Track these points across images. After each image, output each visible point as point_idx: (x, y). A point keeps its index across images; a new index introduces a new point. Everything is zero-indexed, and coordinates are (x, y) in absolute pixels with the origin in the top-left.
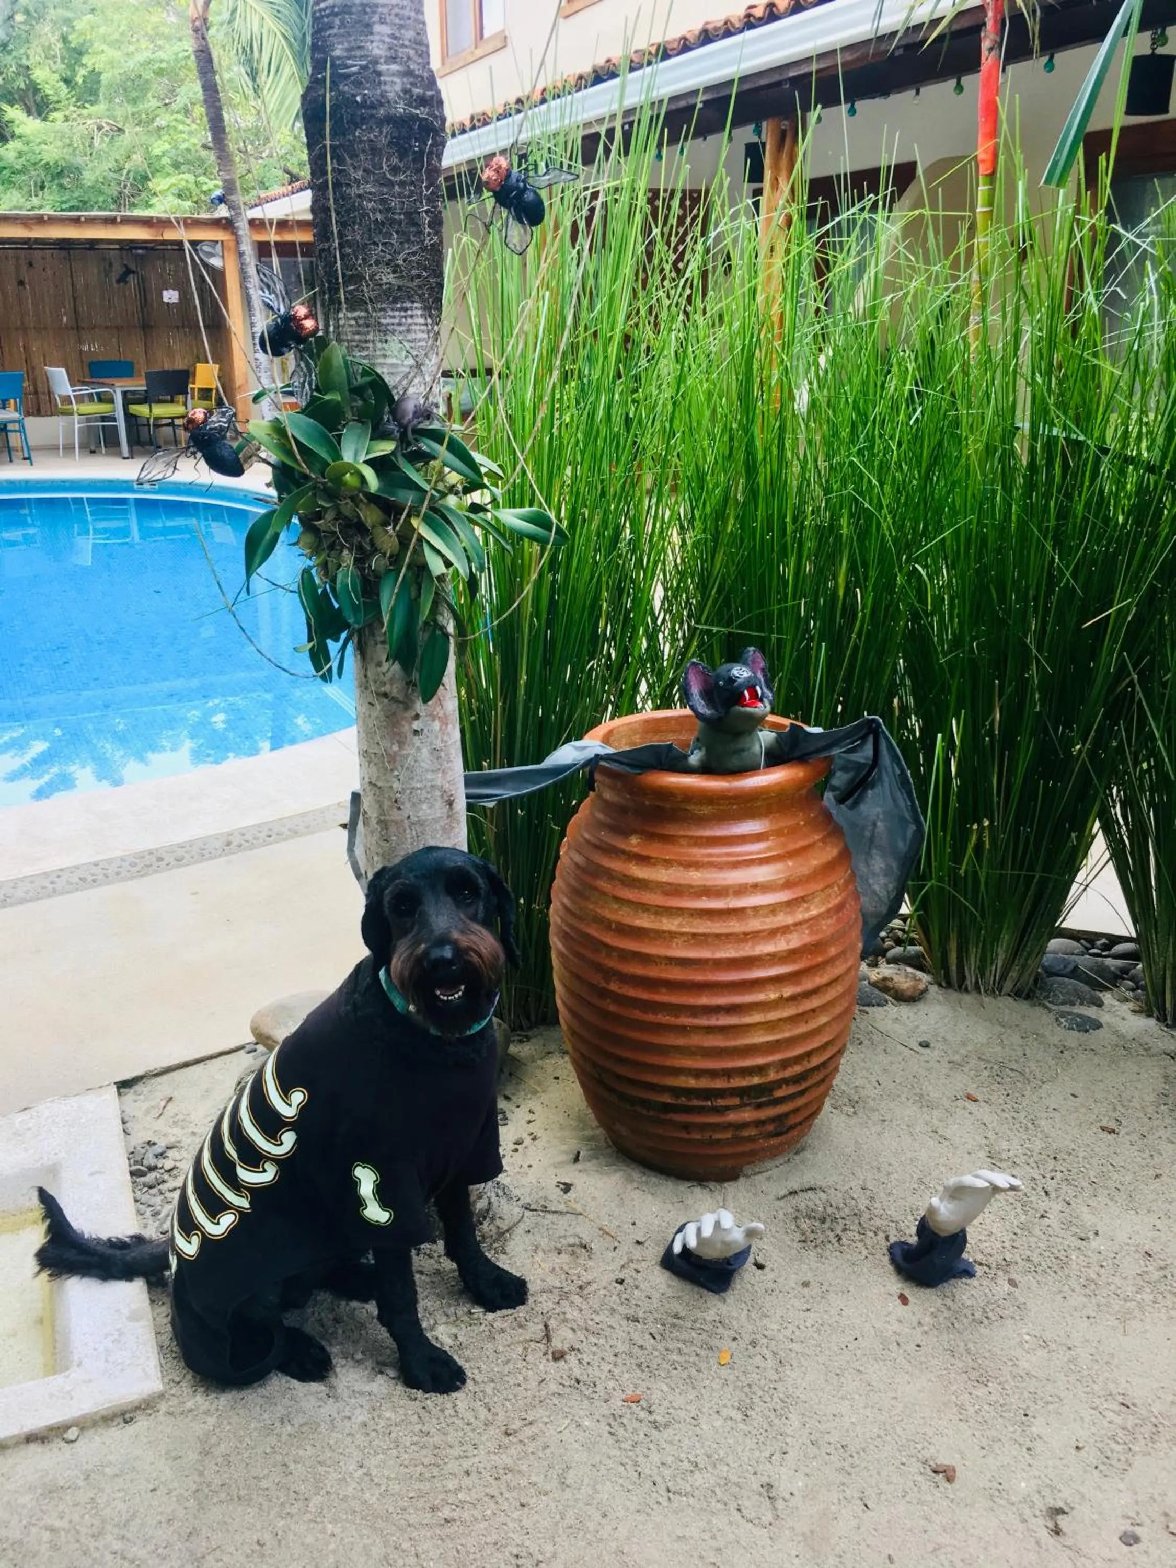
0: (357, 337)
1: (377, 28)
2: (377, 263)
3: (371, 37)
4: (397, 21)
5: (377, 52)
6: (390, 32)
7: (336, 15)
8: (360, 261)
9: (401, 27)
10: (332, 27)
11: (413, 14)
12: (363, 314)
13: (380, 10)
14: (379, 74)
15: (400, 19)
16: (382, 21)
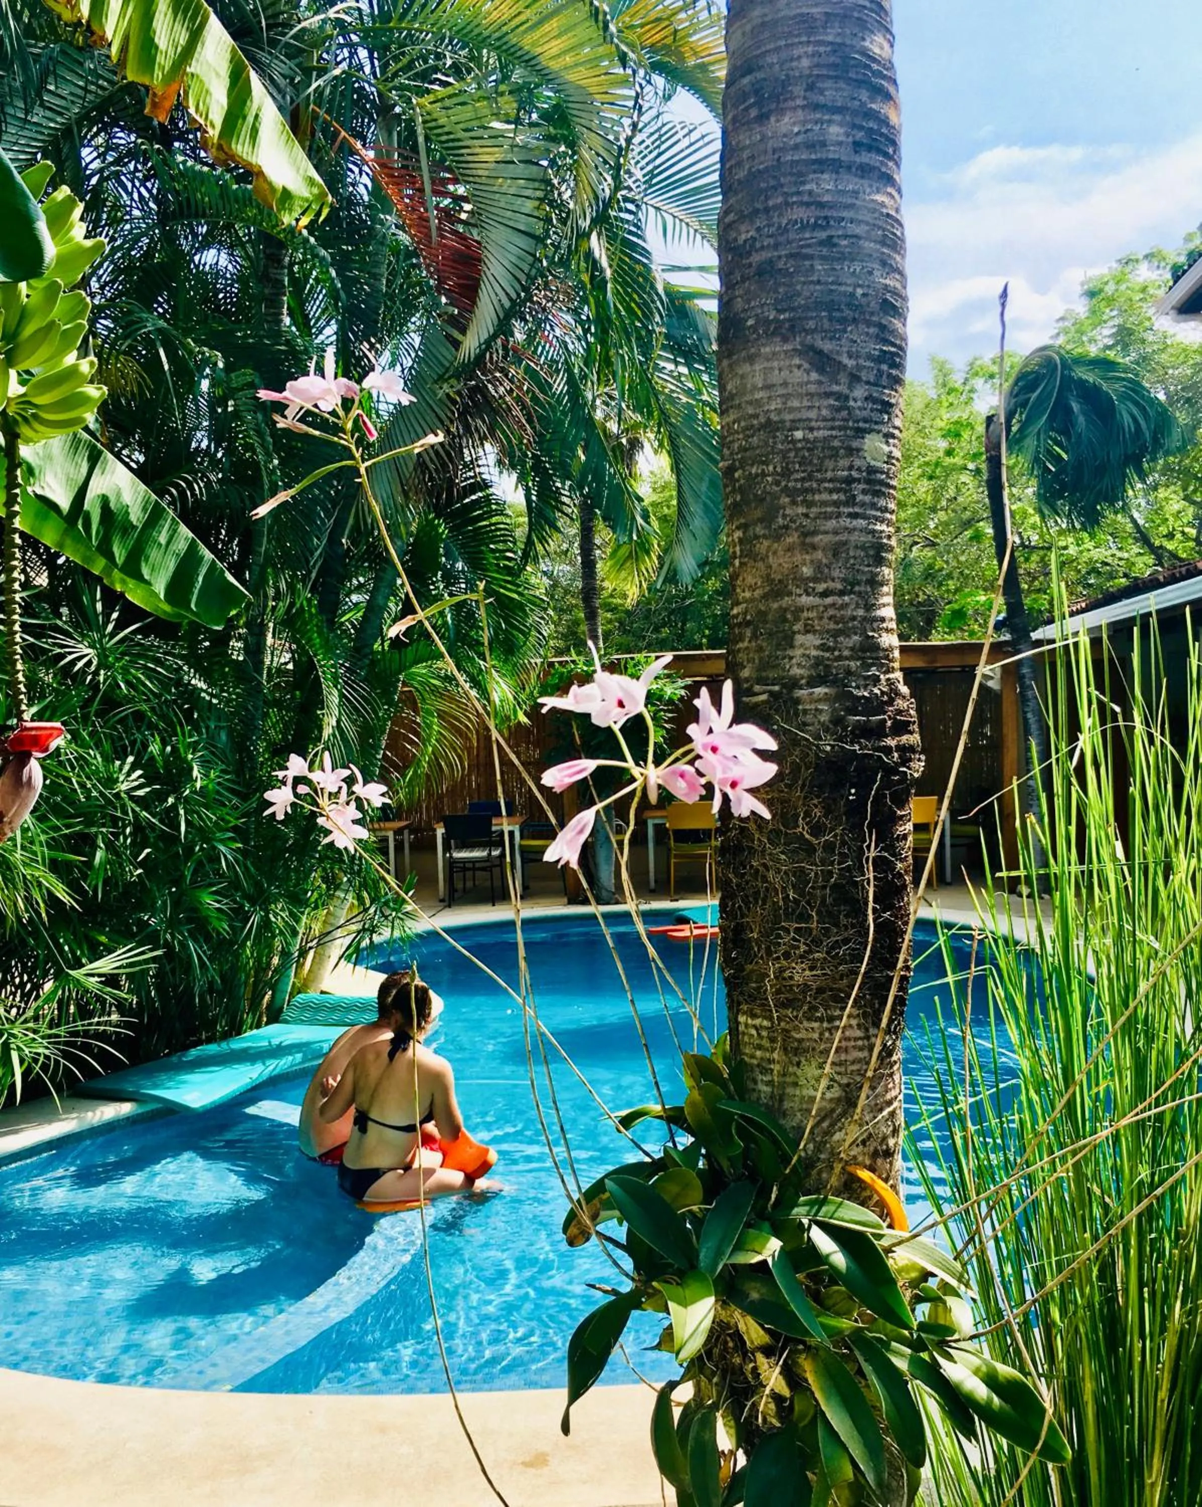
0: (758, 1053)
1: (799, 639)
2: (787, 955)
3: (790, 652)
4: (832, 626)
5: (796, 671)
6: (818, 642)
7: (748, 624)
8: (763, 952)
9: (836, 634)
10: (742, 640)
11: (861, 612)
12: (766, 1023)
13: (805, 614)
14: (798, 701)
15: (837, 623)
16: (808, 630)
